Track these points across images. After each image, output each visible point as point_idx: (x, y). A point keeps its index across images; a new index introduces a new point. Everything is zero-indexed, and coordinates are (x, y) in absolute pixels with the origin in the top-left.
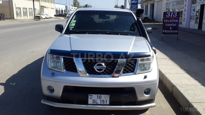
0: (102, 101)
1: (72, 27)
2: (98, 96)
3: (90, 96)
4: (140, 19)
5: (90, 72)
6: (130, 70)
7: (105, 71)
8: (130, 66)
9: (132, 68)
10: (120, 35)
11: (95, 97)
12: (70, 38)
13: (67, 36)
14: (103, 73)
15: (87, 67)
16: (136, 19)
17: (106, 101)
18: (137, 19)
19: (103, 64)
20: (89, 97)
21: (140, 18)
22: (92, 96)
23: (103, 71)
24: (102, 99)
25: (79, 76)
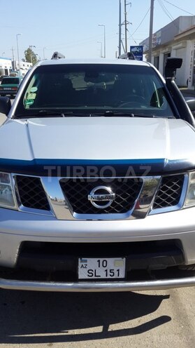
0: (108, 271)
1: (30, 101)
2: (99, 261)
3: (82, 261)
4: (173, 81)
5: (79, 208)
6: (169, 200)
7: (113, 204)
8: (170, 192)
9: (175, 195)
10: (135, 116)
11: (92, 263)
12: (27, 125)
13: (21, 122)
14: (110, 210)
15: (73, 196)
16: (164, 82)
17: (118, 270)
18: (166, 80)
19: (109, 189)
20: (80, 264)
21: (174, 78)
22: (86, 261)
23: (109, 205)
24: (108, 268)
25: (56, 218)
